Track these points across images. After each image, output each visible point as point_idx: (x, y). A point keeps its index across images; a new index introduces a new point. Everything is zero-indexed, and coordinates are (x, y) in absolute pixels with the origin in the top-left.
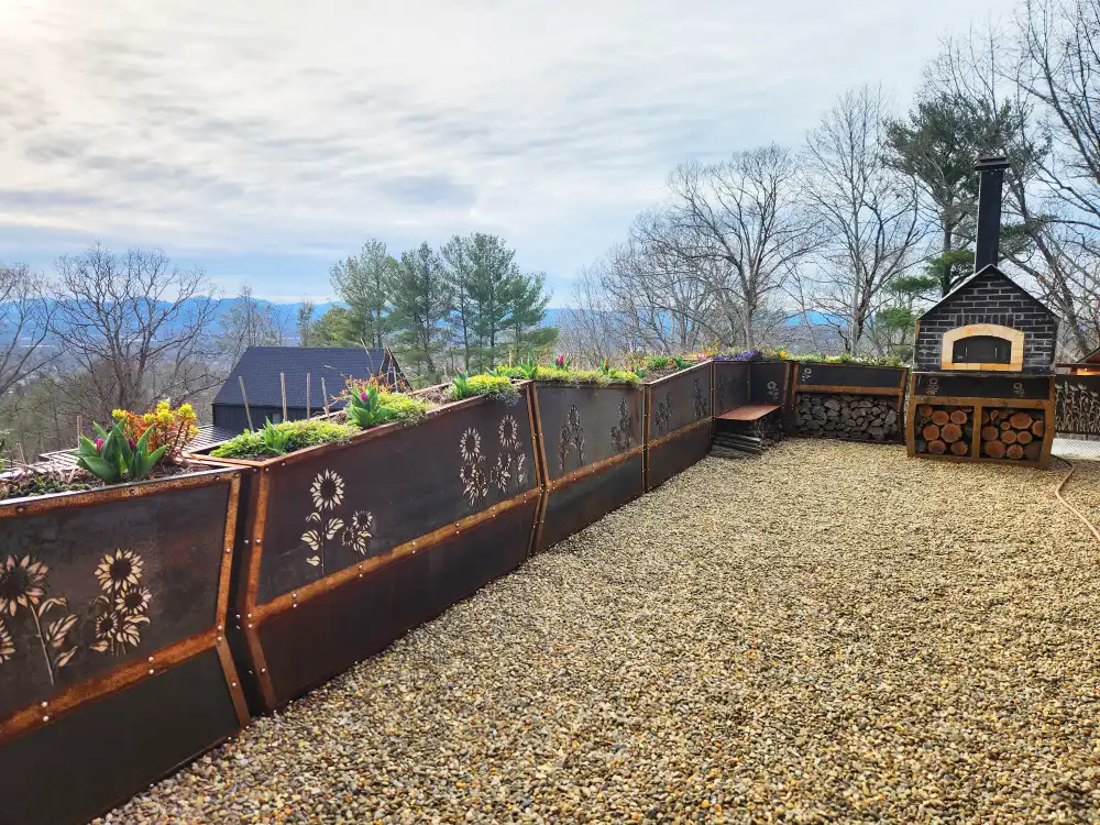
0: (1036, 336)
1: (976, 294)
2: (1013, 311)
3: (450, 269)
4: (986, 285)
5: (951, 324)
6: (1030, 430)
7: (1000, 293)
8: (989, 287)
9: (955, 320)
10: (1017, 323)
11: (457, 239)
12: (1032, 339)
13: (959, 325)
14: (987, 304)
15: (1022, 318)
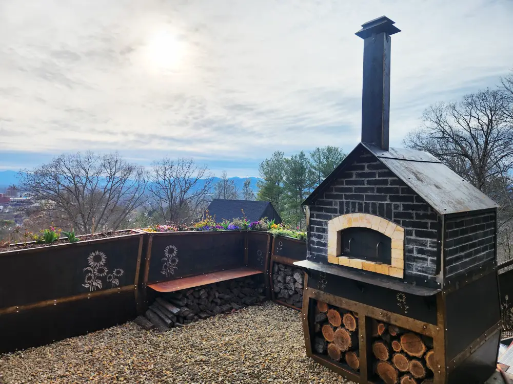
0: (418, 234)
1: (354, 178)
2: (392, 199)
3: (315, 164)
4: (362, 168)
5: (335, 211)
6: (422, 359)
7: (377, 178)
8: (366, 170)
9: (338, 207)
10: (398, 215)
11: (318, 149)
12: (413, 237)
13: (342, 213)
14: (365, 190)
15: (401, 209)
